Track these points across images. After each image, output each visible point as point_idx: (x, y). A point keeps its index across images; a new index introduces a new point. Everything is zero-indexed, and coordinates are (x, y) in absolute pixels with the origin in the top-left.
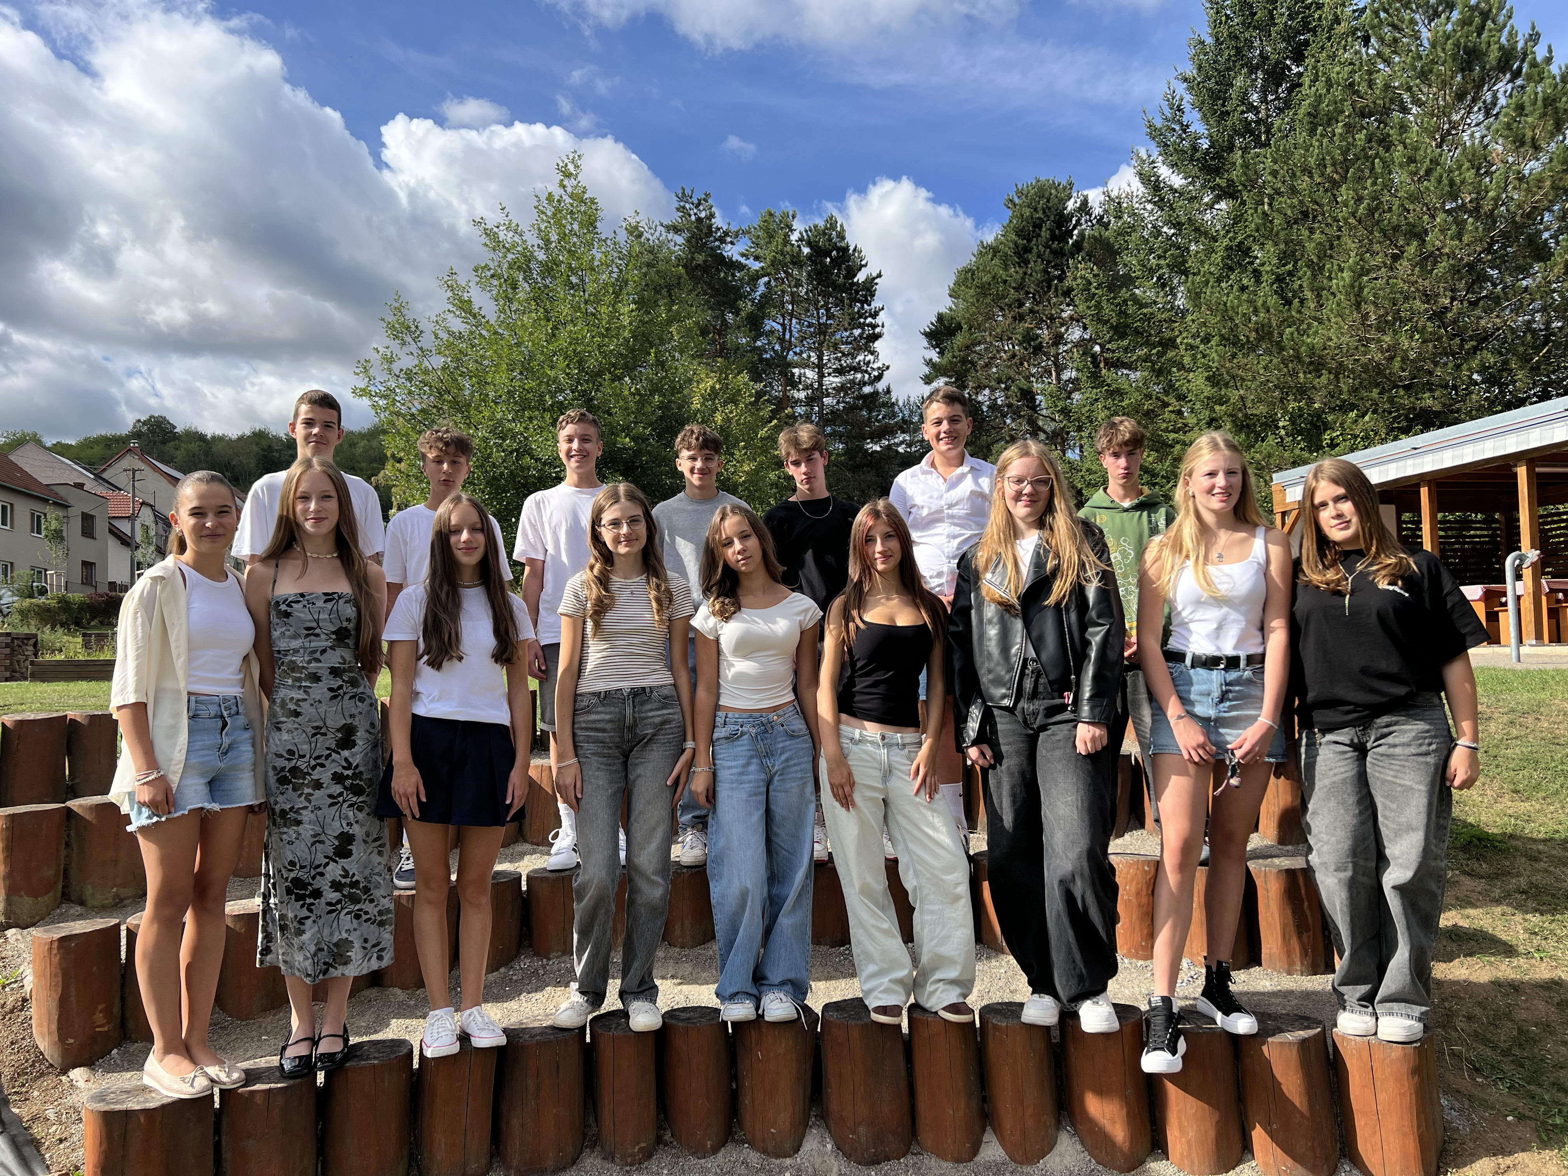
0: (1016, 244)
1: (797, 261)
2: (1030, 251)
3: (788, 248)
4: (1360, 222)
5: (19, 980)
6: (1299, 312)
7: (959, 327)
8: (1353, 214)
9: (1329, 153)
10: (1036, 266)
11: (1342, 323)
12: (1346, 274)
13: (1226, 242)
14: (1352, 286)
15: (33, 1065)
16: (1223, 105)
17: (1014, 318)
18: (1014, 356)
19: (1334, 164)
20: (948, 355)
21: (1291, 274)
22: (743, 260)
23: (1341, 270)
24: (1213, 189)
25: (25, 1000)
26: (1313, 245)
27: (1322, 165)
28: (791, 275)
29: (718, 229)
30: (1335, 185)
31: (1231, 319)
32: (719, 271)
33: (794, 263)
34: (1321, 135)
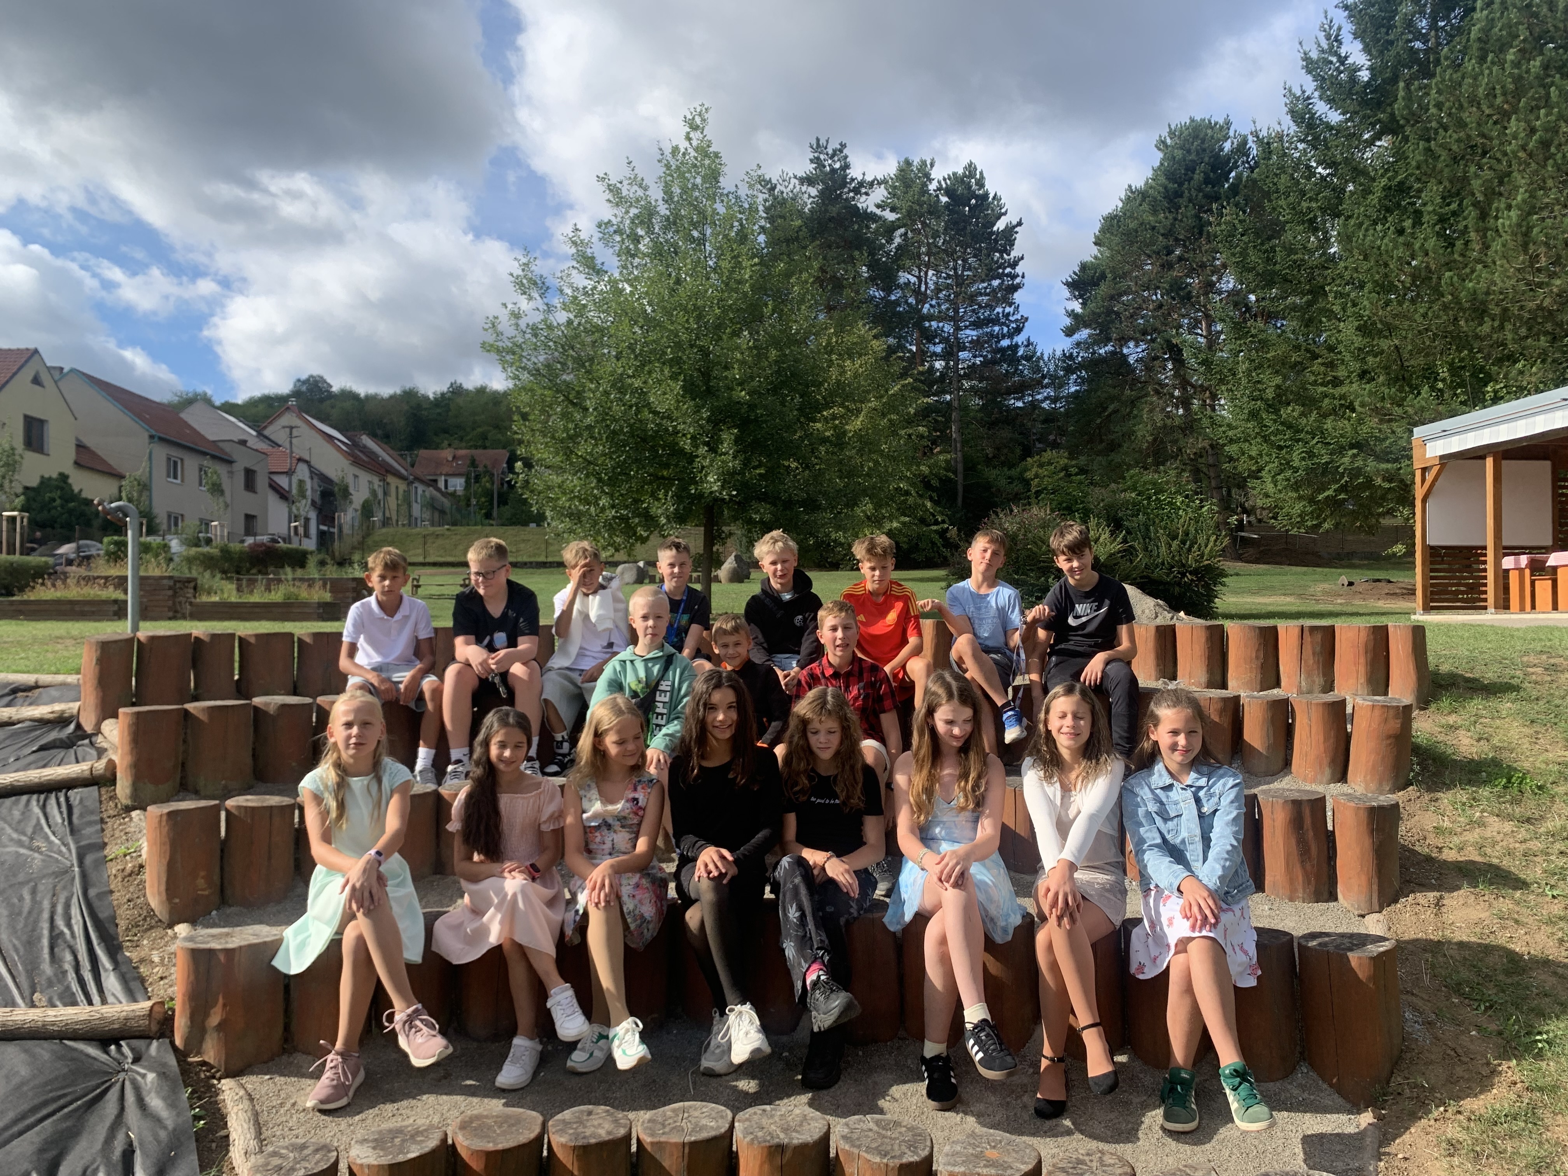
0: (1166, 188)
1: (934, 210)
2: (1181, 196)
3: (925, 199)
4: (1530, 155)
5: (138, 850)
6: (1462, 255)
7: (1103, 276)
8: (1523, 148)
9: (1498, 82)
10: (1187, 212)
11: (1507, 266)
12: (1514, 213)
13: (1384, 182)
14: (1519, 225)
15: (145, 919)
16: (1387, 34)
17: (1163, 266)
18: (1160, 306)
19: (1504, 94)
20: (1092, 305)
21: (1454, 213)
22: (878, 212)
23: (1509, 207)
24: (1373, 125)
25: (141, 866)
26: (1479, 182)
27: (1491, 94)
28: (928, 226)
29: (853, 180)
30: (1507, 115)
31: (1386, 265)
32: (853, 223)
33: (930, 213)
34: (1493, 63)
